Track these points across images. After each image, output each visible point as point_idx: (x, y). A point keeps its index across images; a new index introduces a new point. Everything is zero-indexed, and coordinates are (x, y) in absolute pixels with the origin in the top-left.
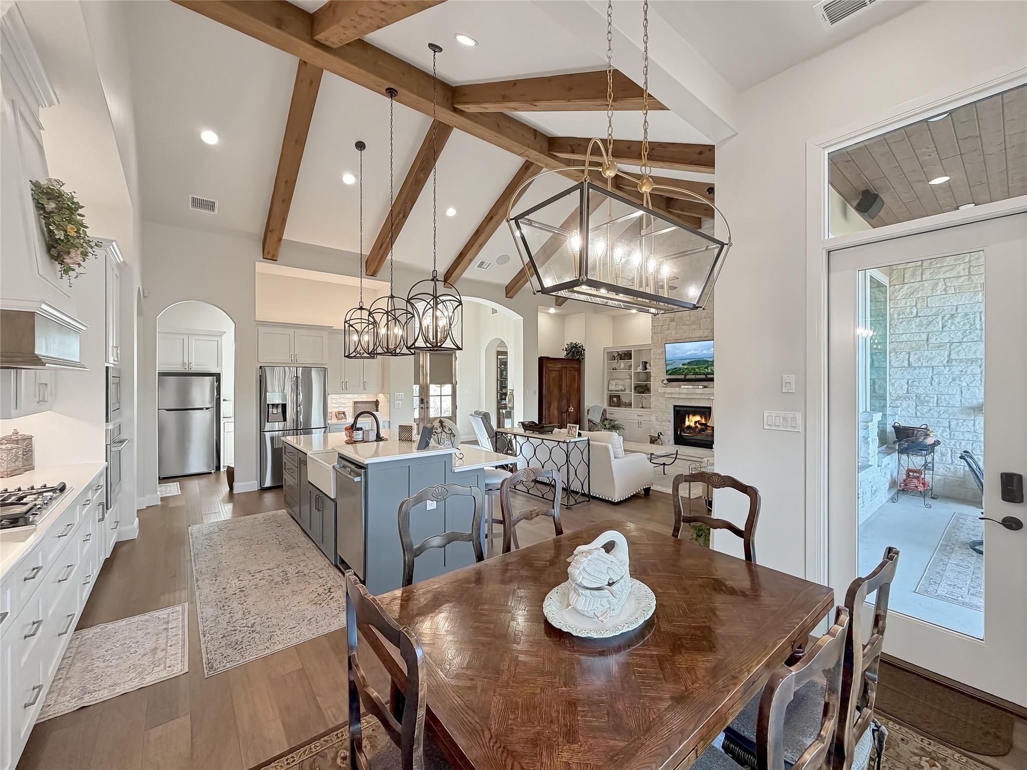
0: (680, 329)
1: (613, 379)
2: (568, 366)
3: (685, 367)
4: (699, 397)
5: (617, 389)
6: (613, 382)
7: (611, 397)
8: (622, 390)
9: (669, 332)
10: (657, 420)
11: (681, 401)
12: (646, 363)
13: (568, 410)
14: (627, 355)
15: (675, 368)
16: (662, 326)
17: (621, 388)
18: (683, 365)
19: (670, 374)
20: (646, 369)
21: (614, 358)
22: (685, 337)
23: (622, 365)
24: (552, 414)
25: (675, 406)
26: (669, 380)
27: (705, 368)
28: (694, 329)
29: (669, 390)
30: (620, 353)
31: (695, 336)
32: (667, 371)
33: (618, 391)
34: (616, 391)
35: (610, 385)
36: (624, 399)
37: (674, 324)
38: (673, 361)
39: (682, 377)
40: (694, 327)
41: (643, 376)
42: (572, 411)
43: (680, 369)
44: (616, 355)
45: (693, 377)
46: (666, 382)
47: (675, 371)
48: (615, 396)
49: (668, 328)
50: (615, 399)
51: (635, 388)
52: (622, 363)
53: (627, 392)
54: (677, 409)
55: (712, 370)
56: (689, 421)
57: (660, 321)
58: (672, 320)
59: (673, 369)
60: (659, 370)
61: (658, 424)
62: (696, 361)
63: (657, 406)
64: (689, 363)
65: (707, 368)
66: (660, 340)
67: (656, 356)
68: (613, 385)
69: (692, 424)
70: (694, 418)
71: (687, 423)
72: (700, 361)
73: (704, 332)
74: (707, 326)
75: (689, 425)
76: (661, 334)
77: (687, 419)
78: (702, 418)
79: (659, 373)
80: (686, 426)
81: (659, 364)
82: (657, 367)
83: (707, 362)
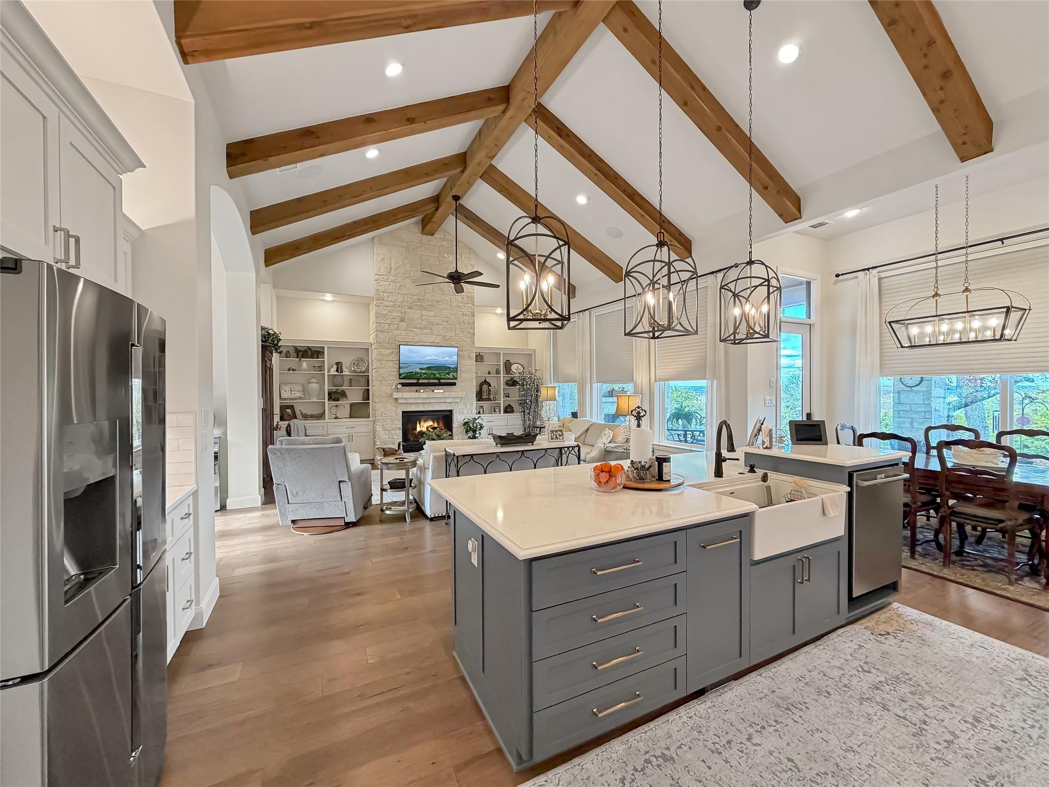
0: (411, 331)
1: (286, 384)
3: (423, 371)
4: (436, 401)
5: (293, 396)
6: (287, 388)
8: (300, 398)
9: (399, 332)
11: (413, 405)
12: (341, 364)
15: (410, 372)
16: (390, 324)
17: (300, 394)
18: (421, 369)
19: (404, 378)
20: (343, 371)
21: (289, 355)
22: (417, 340)
23: (305, 365)
25: (403, 412)
26: (404, 385)
27: (446, 374)
28: (426, 334)
29: (401, 395)
30: (304, 349)
31: (428, 341)
32: (400, 375)
34: (292, 399)
35: (282, 391)
37: (404, 324)
38: (408, 365)
39: (415, 381)
40: (427, 331)
41: (339, 380)
43: (417, 373)
44: (294, 350)
45: (426, 381)
46: (398, 386)
47: (409, 376)
48: (288, 407)
49: (397, 329)
50: (289, 411)
51: (330, 394)
52: (305, 363)
54: (406, 414)
55: (453, 376)
56: (420, 427)
57: (387, 319)
58: (402, 320)
59: (408, 373)
60: (387, 373)
61: (386, 434)
62: (437, 366)
63: (384, 414)
64: (428, 368)
65: (448, 374)
66: (387, 340)
67: (383, 357)
68: (287, 391)
69: (424, 429)
70: (426, 423)
71: (418, 429)
72: (441, 366)
73: (436, 338)
74: (439, 333)
75: (421, 431)
76: (388, 332)
77: (418, 425)
78: (434, 422)
79: (387, 377)
80: (417, 431)
81: (387, 367)
82: (385, 370)
83: (449, 368)
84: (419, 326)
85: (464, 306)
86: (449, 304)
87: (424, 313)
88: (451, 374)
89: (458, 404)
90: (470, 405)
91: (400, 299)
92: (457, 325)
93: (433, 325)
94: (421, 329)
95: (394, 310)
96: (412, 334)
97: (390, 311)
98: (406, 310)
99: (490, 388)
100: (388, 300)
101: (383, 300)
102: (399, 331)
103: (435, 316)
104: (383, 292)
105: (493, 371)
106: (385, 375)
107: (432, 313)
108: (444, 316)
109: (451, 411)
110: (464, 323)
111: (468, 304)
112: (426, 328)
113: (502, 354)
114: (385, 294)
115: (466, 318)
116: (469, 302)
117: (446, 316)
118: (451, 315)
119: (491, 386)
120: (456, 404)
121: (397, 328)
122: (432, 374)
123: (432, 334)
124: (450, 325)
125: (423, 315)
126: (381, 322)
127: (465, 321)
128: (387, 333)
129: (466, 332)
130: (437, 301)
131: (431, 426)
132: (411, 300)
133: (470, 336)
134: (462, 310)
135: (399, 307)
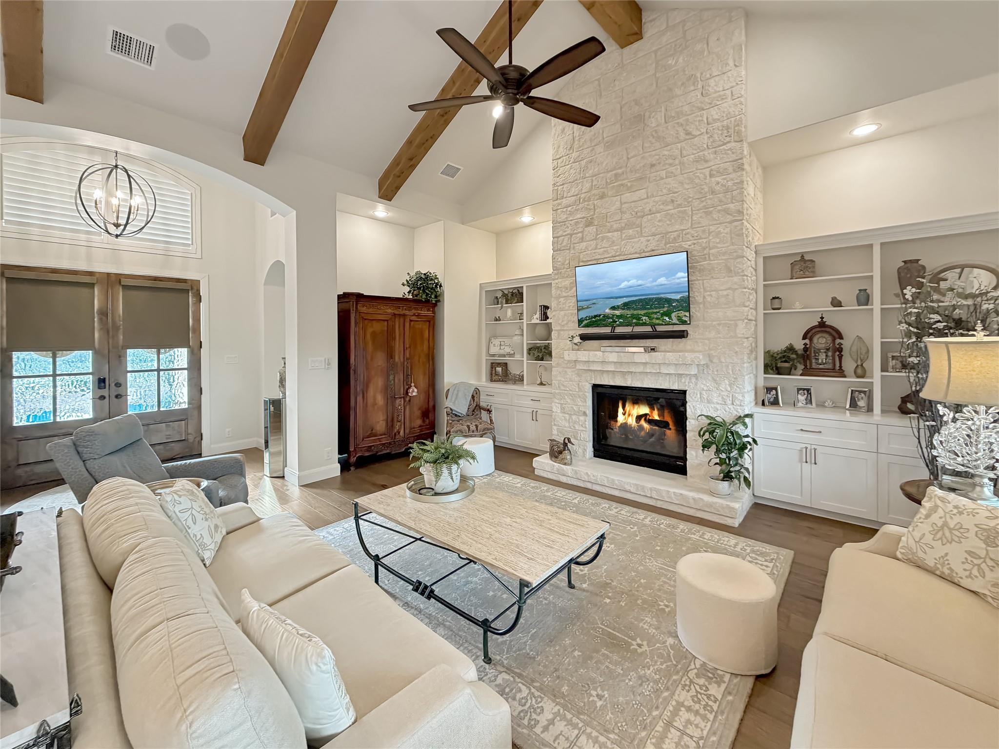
0: (603, 239)
1: (495, 337)
2: (407, 312)
3: (618, 313)
4: (640, 369)
5: (502, 352)
6: (496, 342)
7: (493, 365)
8: (510, 355)
9: (583, 245)
10: (563, 411)
11: (605, 375)
12: (547, 308)
13: (407, 393)
14: (515, 296)
15: (595, 316)
16: (571, 235)
17: (508, 350)
18: (613, 308)
19: (587, 326)
20: (547, 318)
21: (497, 301)
24: (370, 401)
25: (595, 387)
26: (584, 338)
28: (630, 238)
29: (583, 355)
30: (506, 292)
31: (633, 250)
32: (580, 321)
33: (504, 356)
34: (500, 356)
35: (491, 346)
36: (514, 370)
37: (592, 229)
39: (607, 330)
40: (631, 231)
41: (540, 331)
42: (414, 394)
43: (606, 317)
44: (499, 295)
45: (627, 330)
46: (577, 340)
47: (594, 322)
48: (499, 364)
49: (582, 240)
50: (499, 369)
51: (530, 350)
52: (509, 311)
53: (517, 357)
54: (600, 390)
55: (679, 319)
56: (624, 414)
57: (568, 227)
58: (589, 223)
59: (592, 317)
60: (566, 318)
61: (565, 419)
62: (640, 300)
63: (563, 385)
64: (626, 305)
65: (668, 314)
66: (567, 262)
67: (561, 291)
68: (496, 345)
69: (632, 421)
70: (636, 407)
71: (621, 418)
72: (651, 299)
73: (648, 241)
74: (654, 229)
75: (626, 424)
76: (569, 249)
77: (620, 410)
78: (652, 408)
79: (567, 324)
80: (619, 424)
81: (567, 308)
82: (562, 313)
83: (669, 301)
84: (615, 226)
85: (715, 153)
86: (677, 162)
87: (627, 196)
88: (673, 315)
89: (697, 379)
90: (730, 385)
91: (587, 185)
92: (696, 203)
93: (643, 217)
94: (620, 230)
95: (577, 210)
96: (605, 244)
97: (571, 214)
98: (596, 202)
99: (838, 341)
100: (569, 195)
101: (563, 198)
102: (585, 244)
103: (648, 198)
104: (563, 184)
105: (848, 296)
106: (563, 321)
107: (642, 193)
108: (665, 191)
109: (684, 392)
110: (713, 192)
111: (725, 144)
112: (629, 225)
113: (877, 250)
114: (565, 186)
115: (719, 179)
116: (728, 139)
117: (669, 190)
118: (681, 183)
119: (841, 337)
120: (694, 380)
121: (583, 238)
122: (633, 316)
123: (642, 236)
124: (680, 206)
125: (625, 203)
126: (558, 235)
127: (717, 188)
128: (568, 251)
129: (719, 211)
130: (652, 166)
131: (646, 415)
132: (604, 182)
133: (730, 218)
134: (712, 163)
135: (584, 201)
